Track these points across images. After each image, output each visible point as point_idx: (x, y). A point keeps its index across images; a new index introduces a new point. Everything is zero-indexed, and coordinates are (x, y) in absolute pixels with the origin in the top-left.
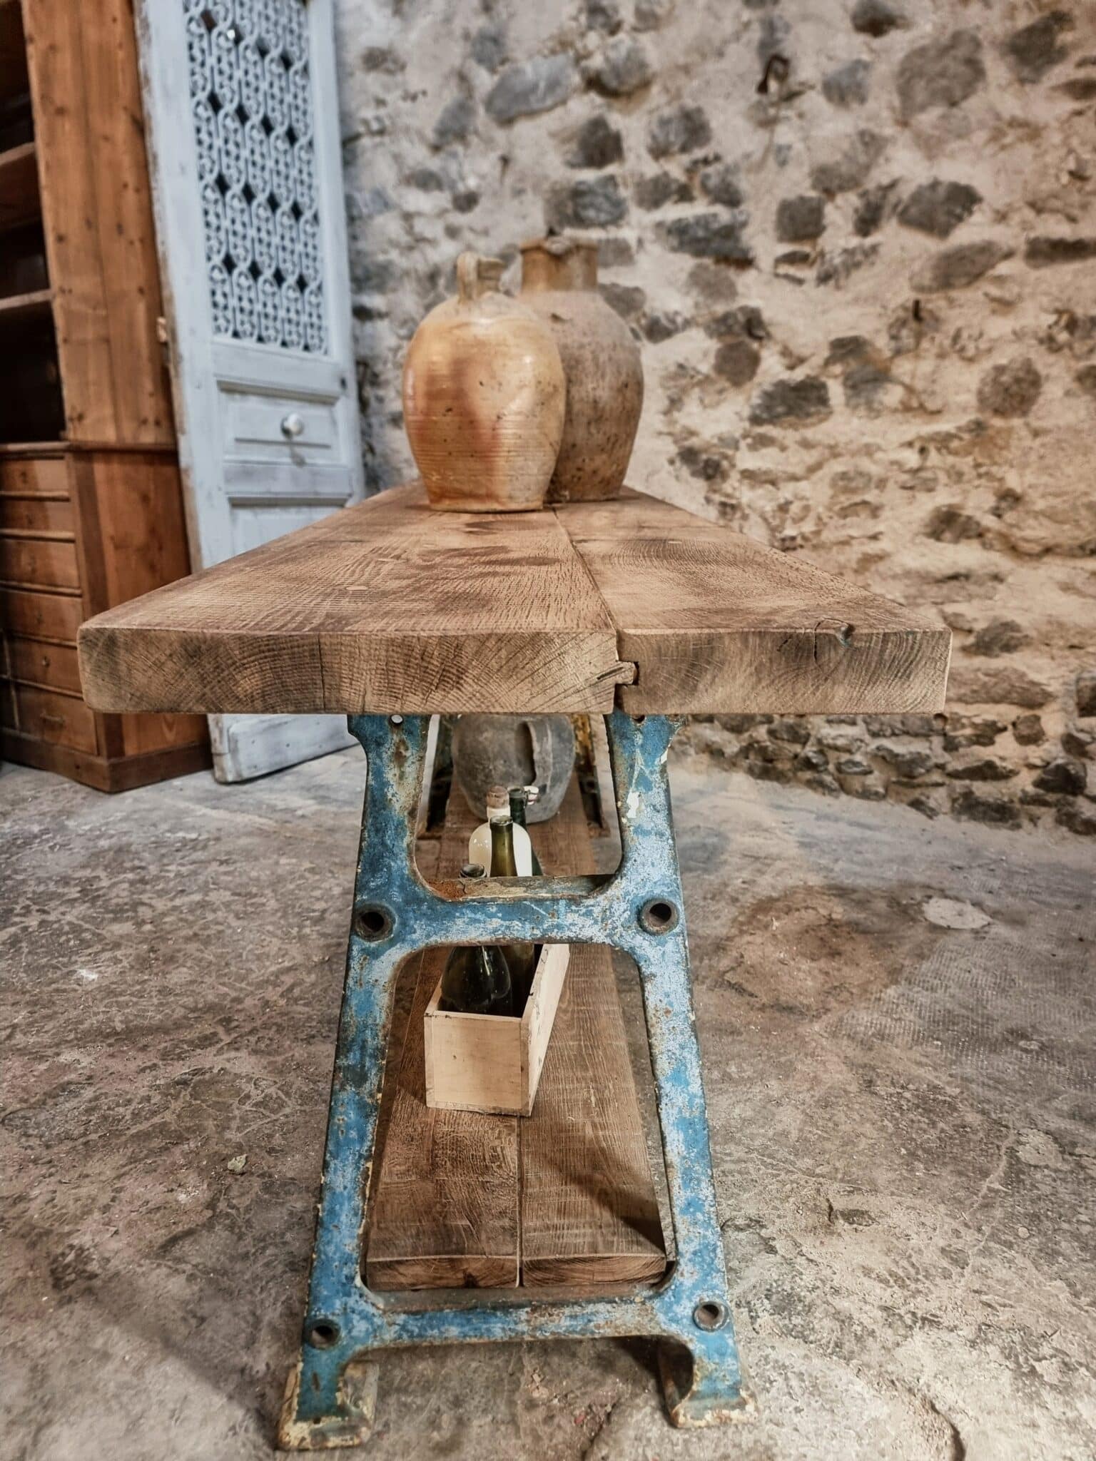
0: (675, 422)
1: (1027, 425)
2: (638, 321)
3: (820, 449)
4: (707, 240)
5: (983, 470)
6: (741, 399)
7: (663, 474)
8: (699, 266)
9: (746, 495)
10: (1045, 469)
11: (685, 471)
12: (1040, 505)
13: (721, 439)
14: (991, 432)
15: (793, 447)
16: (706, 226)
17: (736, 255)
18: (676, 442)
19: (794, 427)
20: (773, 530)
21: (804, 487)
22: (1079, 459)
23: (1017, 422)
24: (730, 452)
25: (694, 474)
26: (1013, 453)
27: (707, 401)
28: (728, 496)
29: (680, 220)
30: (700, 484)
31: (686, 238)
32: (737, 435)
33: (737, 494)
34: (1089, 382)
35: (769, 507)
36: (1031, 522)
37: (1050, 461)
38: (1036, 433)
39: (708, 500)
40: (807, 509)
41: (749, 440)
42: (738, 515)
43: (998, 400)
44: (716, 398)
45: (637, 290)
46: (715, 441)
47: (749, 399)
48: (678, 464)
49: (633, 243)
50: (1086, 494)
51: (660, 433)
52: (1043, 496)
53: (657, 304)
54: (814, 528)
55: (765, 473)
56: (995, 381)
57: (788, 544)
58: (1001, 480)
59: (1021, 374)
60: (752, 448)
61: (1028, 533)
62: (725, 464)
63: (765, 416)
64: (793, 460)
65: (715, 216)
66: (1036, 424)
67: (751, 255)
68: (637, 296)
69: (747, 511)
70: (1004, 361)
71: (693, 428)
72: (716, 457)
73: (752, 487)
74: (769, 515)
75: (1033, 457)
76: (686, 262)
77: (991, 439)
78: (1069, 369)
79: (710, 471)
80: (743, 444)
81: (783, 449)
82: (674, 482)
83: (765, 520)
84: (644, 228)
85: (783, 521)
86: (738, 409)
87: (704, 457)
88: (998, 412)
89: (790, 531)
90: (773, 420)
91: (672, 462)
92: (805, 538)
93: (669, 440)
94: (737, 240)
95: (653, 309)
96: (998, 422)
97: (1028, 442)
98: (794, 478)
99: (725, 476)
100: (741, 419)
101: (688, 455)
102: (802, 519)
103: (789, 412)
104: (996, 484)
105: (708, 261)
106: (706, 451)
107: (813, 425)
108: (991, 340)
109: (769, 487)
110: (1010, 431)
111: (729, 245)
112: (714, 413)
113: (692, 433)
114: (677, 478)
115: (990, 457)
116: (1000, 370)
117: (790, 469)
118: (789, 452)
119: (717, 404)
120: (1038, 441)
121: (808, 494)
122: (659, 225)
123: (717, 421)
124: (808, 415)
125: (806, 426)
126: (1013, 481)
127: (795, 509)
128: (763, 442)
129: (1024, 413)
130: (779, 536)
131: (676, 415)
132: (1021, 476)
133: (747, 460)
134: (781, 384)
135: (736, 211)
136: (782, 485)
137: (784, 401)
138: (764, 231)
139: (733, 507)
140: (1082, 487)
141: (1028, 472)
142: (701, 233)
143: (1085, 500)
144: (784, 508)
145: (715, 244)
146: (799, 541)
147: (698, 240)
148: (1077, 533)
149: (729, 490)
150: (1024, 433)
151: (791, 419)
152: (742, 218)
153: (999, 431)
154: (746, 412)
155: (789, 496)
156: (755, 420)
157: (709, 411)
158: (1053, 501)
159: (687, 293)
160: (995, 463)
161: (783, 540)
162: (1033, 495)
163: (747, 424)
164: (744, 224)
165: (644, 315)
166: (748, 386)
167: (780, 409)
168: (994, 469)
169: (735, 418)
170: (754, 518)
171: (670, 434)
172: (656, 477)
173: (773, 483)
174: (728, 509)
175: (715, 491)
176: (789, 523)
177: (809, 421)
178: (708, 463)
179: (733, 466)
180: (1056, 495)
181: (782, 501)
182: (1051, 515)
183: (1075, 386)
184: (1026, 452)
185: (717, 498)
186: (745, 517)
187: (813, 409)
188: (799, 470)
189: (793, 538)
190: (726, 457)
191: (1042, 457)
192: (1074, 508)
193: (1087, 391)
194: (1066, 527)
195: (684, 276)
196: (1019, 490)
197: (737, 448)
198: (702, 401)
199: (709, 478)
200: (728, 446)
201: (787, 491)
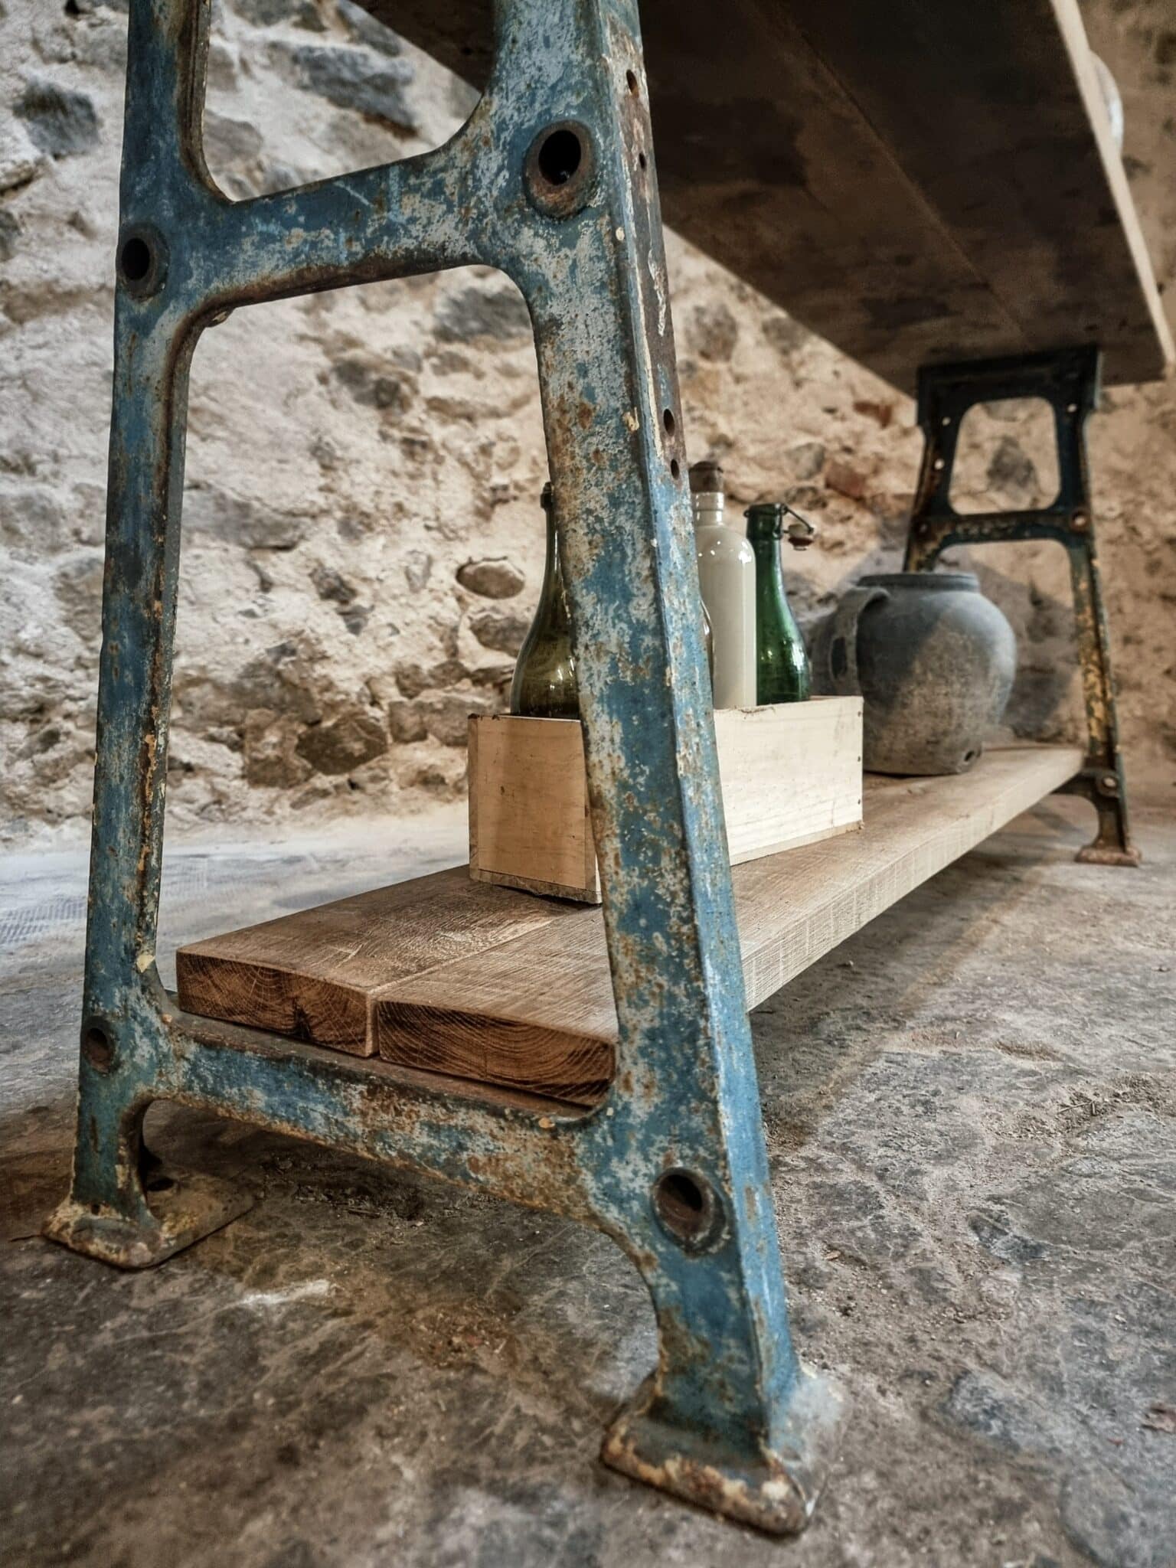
0: (322, 325)
1: (730, 370)
2: (249, 172)
3: (526, 378)
4: (354, 85)
5: (697, 414)
6: (419, 305)
7: (312, 397)
8: (344, 118)
9: (437, 431)
10: (750, 416)
11: (346, 395)
12: (752, 450)
13: (396, 353)
14: (701, 374)
15: (491, 374)
16: (354, 66)
17: (398, 117)
18: (327, 353)
19: (492, 350)
20: (478, 477)
21: (506, 424)
22: (777, 408)
23: (721, 366)
24: (411, 373)
25: (360, 399)
26: (721, 399)
27: (373, 300)
28: (413, 430)
29: (311, 50)
30: (369, 414)
31: (323, 75)
32: (420, 350)
33: (427, 428)
34: (773, 334)
35: (468, 449)
36: (744, 468)
37: (753, 407)
38: (738, 379)
39: (384, 437)
40: (515, 451)
41: (434, 360)
42: (430, 457)
43: (701, 342)
44: (387, 298)
45: (246, 126)
46: (389, 356)
47: (430, 307)
48: (334, 382)
49: (235, 58)
50: (785, 441)
51: (302, 338)
52: (753, 441)
53: (282, 156)
54: (529, 475)
55: (461, 404)
56: (698, 322)
57: (500, 494)
58: (713, 425)
59: (721, 318)
60: (439, 371)
61: (744, 479)
62: (405, 388)
63: (456, 330)
64: (493, 390)
65: (365, 57)
66: (738, 370)
67: (416, 123)
68: (245, 135)
69: (442, 452)
70: (702, 303)
71: (354, 335)
72: (393, 378)
73: (444, 423)
74: (470, 459)
75: (738, 403)
76: (321, 111)
77: (702, 382)
78: (755, 320)
79: (384, 397)
80: (426, 365)
81: (479, 375)
82: (329, 408)
83: (465, 464)
84: (248, 45)
85: (488, 467)
86: (417, 317)
87: (374, 376)
88: (705, 355)
89: (498, 479)
90: (465, 338)
91: (323, 380)
92: (518, 486)
93: (317, 349)
94: (399, 98)
95: (276, 160)
96: (704, 365)
97: (733, 388)
98: (495, 414)
99: (405, 405)
100: (423, 332)
101: (351, 373)
102: (511, 465)
103: (487, 329)
104: (709, 430)
105: (354, 115)
106: (376, 369)
107: (514, 349)
108: (689, 280)
109: (464, 422)
110: (718, 374)
111: (384, 103)
112: (382, 320)
113: (351, 343)
114: (334, 403)
115: (703, 400)
116: (699, 310)
117: (490, 402)
118: (486, 381)
119: (384, 309)
120: (739, 389)
121: (516, 434)
122: (275, 46)
123: (387, 329)
124: (510, 336)
125: (506, 349)
126: (724, 428)
127: (500, 451)
128: (453, 364)
129: (728, 358)
130: (488, 485)
131: (324, 314)
132: (730, 422)
133: (432, 385)
134: (471, 293)
135: (396, 60)
136: (480, 422)
137: (477, 316)
138: (432, 98)
139: (424, 445)
140: (782, 434)
141: (734, 418)
142: (347, 74)
143: (783, 448)
144: (485, 450)
145: (368, 95)
146: (512, 491)
147: (343, 83)
148: (783, 479)
149: (415, 423)
150: (729, 378)
151: (489, 338)
152: (404, 72)
153: (709, 373)
154: (429, 323)
155: (493, 437)
156: (444, 334)
157: (374, 315)
158: (762, 448)
159: (329, 152)
160: (707, 407)
161: (494, 490)
162: (744, 441)
163: (431, 339)
164: (407, 81)
165: (260, 167)
166: (428, 289)
167: (474, 325)
168: (707, 414)
169: (414, 330)
170: (450, 462)
171: (317, 340)
172: (300, 400)
173: (470, 418)
174: (414, 446)
175: (392, 425)
176: (494, 468)
177: (511, 343)
178: (380, 386)
179: (416, 392)
180: (763, 442)
181: (484, 441)
182: (760, 463)
183: (762, 337)
184: (732, 397)
185: (396, 433)
186: (439, 460)
187: (514, 330)
188: (501, 404)
189: (505, 488)
190: (406, 379)
191: (746, 404)
192: (777, 457)
193: (771, 342)
194: (773, 474)
195: (321, 127)
196: (731, 436)
197: (419, 369)
198: (363, 302)
199: (382, 406)
200: (408, 365)
201: (487, 430)
